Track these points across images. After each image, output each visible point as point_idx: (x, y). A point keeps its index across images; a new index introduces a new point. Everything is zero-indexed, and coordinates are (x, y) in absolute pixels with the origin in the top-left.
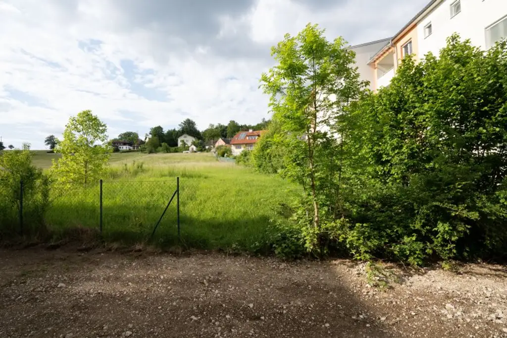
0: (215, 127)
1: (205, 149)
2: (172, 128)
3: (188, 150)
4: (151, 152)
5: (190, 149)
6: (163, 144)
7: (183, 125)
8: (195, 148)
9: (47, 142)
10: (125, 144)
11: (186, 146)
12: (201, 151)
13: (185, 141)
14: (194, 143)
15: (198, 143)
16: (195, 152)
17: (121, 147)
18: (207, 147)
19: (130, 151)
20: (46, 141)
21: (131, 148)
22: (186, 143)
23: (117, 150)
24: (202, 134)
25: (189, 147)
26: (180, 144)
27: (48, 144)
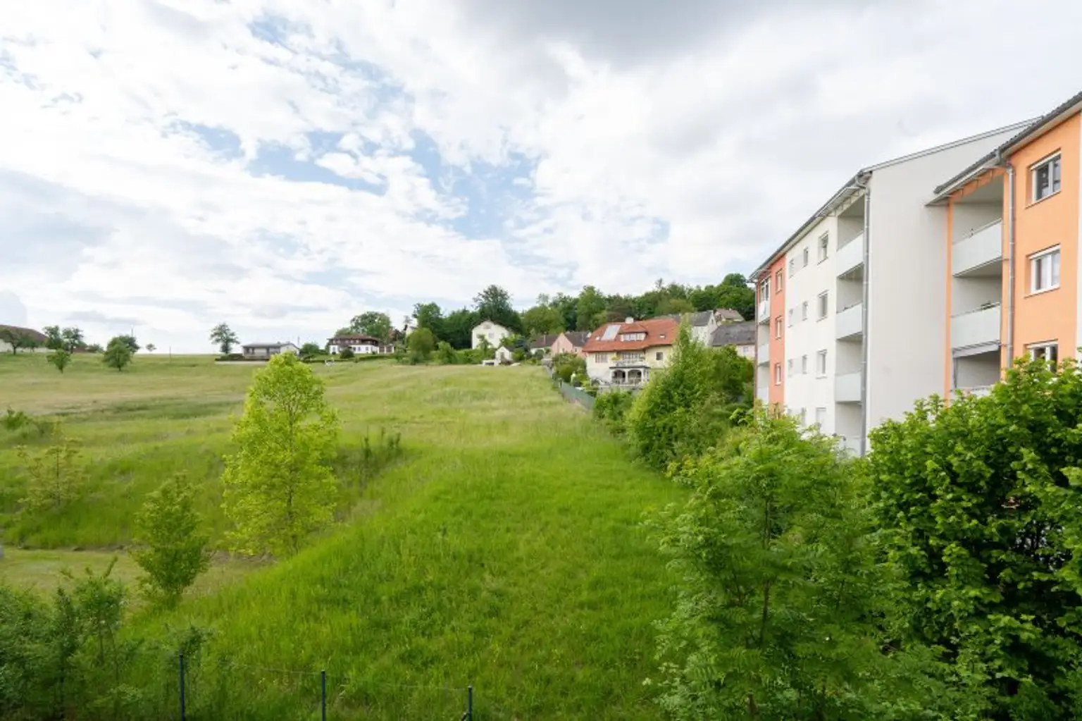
0: (550, 301)
1: (530, 356)
2: (458, 308)
3: (494, 357)
4: (416, 361)
5: (498, 354)
6: (441, 344)
7: (483, 300)
8: (508, 355)
9: (214, 339)
10: (363, 341)
11: (489, 347)
12: (520, 359)
13: (487, 337)
14: (505, 343)
15: (514, 342)
16: (509, 363)
17: (357, 347)
18: (533, 351)
19: (373, 357)
20: (212, 336)
21: (376, 349)
22: (489, 341)
23: (347, 355)
24: (522, 318)
25: (494, 350)
26: (476, 342)
27: (218, 341)
